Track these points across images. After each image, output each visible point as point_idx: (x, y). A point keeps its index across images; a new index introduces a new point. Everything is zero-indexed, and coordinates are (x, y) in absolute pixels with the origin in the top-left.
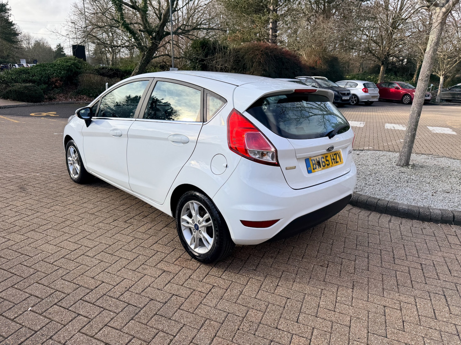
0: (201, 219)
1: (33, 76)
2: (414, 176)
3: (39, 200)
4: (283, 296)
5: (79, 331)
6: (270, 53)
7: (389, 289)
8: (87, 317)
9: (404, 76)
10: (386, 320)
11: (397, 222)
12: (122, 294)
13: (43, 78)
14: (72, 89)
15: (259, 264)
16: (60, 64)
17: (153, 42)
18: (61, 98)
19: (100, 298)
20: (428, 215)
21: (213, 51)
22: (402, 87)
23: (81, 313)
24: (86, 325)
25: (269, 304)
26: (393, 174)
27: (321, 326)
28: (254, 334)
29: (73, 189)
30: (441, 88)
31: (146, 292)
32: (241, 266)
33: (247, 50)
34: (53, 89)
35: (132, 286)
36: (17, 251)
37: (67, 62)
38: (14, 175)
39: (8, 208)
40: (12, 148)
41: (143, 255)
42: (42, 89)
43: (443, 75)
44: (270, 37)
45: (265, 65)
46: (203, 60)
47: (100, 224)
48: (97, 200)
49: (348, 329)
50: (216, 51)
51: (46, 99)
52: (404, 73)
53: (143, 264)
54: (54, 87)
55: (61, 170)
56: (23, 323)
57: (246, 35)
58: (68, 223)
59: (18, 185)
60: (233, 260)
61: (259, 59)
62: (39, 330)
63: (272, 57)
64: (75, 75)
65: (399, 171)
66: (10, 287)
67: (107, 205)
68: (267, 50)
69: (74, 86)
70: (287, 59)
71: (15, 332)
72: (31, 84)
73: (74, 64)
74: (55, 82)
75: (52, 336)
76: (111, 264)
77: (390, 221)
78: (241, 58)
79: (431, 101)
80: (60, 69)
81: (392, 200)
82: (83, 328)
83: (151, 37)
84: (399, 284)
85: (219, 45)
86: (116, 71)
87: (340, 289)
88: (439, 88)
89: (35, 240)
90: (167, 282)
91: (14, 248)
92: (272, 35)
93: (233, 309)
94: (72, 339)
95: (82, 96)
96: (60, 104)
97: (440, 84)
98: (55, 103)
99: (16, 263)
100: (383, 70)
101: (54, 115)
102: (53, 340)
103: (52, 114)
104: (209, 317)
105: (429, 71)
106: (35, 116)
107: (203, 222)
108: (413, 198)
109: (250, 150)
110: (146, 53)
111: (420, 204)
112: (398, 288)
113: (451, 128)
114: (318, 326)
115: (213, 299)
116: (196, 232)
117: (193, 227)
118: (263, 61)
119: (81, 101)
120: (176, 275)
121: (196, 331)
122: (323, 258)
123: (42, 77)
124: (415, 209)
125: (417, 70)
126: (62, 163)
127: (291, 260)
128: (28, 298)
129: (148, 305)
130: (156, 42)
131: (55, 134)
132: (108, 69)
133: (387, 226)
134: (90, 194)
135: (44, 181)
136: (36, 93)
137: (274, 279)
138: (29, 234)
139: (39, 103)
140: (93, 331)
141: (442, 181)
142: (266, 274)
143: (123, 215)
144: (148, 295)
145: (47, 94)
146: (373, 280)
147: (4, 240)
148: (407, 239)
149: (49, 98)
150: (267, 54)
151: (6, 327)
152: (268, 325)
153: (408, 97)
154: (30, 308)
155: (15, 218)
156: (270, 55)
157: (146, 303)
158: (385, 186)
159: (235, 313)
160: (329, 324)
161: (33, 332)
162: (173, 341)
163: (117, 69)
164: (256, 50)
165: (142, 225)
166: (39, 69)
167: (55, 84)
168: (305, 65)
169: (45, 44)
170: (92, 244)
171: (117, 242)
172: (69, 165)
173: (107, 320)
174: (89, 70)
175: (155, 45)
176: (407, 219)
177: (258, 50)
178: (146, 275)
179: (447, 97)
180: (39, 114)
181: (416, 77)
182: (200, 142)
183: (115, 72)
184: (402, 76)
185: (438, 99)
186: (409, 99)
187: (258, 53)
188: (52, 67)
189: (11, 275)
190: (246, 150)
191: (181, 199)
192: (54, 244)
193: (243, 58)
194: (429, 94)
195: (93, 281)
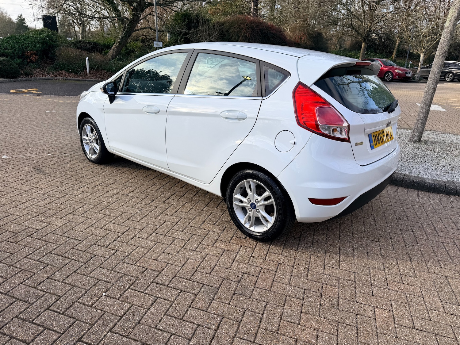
0: (259, 198)
1: (5, 49)
2: (428, 151)
3: (62, 182)
4: (349, 270)
5: (165, 314)
6: (256, 27)
7: (443, 260)
8: (166, 300)
9: (384, 53)
10: (452, 290)
11: (426, 197)
12: (193, 275)
13: (16, 52)
14: (48, 63)
15: (313, 241)
16: (33, 37)
17: (134, 13)
18: (38, 74)
19: (172, 280)
20: (454, 189)
21: (196, 24)
22: (384, 64)
23: (159, 296)
24: (170, 307)
25: (339, 279)
26: (408, 150)
27: (397, 298)
28: (338, 309)
29: (93, 170)
30: (421, 65)
31: (215, 272)
32: (297, 244)
33: (232, 23)
34: (28, 63)
35: (199, 267)
36: (63, 235)
37: (40, 34)
38: (24, 156)
39: (34, 191)
40: (7, 127)
41: (196, 235)
42: (17, 64)
43: (423, 53)
44: (252, 10)
45: (251, 39)
46: (186, 34)
47: (139, 205)
48: (124, 181)
49: (421, 299)
50: (200, 24)
51: (22, 74)
52: (384, 51)
53: (200, 243)
54: (29, 61)
55: (72, 150)
56: (103, 308)
57: (227, 8)
58: (104, 204)
59: (33, 166)
60: (287, 237)
61: (245, 33)
62: (124, 315)
63: (257, 32)
64: (50, 49)
65: (413, 147)
66: (73, 273)
67: (137, 186)
68: (252, 24)
69: (50, 61)
70: (272, 33)
71: (99, 319)
72: (4, 58)
73: (48, 36)
74: (31, 57)
75: (140, 321)
76: (168, 245)
77: (418, 196)
78: (226, 32)
79: (412, 79)
80: (34, 42)
81: (417, 175)
82: (168, 310)
83: (132, 8)
84: (450, 255)
85: (202, 18)
86: (95, 45)
87: (399, 262)
88: (420, 66)
89: (78, 224)
90: (232, 261)
91: (59, 232)
92: (254, 8)
93: (307, 285)
94: (161, 322)
95: (60, 71)
96: (38, 80)
97: (420, 62)
98: (32, 79)
99: (68, 248)
100: (365, 47)
101: (36, 92)
102: (142, 324)
103: (34, 90)
104: (288, 294)
105: (447, 47)
106: (17, 93)
107: (262, 201)
108: (435, 173)
109: (321, 126)
110: (126, 26)
111: (443, 179)
112: (451, 259)
113: (439, 105)
114: (394, 299)
115: (284, 276)
116: (253, 211)
117: (249, 206)
118: (248, 36)
119: (60, 77)
120: (237, 254)
121: (281, 309)
122: (371, 233)
123: (15, 50)
124: (441, 183)
125: (396, 47)
126: (69, 143)
127: (342, 237)
128: (97, 283)
129: (223, 285)
130: (137, 13)
131: (47, 112)
132: (86, 43)
133: (418, 200)
134: (113, 174)
135: (58, 162)
136: (11, 68)
137: (334, 255)
138: (68, 217)
139: (15, 79)
140: (179, 313)
141: (455, 156)
142: (324, 250)
143: (159, 195)
144: (219, 274)
145: (22, 70)
146: (425, 252)
147: (44, 225)
148: (441, 212)
149: (25, 74)
150: (252, 28)
151: (87, 314)
152: (347, 299)
153: (390, 74)
154: (104, 294)
155: (45, 201)
156: (256, 29)
157: (220, 283)
158: (405, 162)
159: (311, 289)
160: (403, 296)
161: (119, 318)
162: (264, 319)
163: (95, 43)
164: (241, 23)
165: (181, 205)
166: (11, 42)
167: (30, 58)
168: (290, 40)
169: (4, 14)
170: (139, 226)
171: (164, 222)
172: (84, 144)
173: (189, 301)
174: (66, 43)
175: (136, 17)
176: (433, 194)
177: (244, 24)
178: (207, 254)
179: (425, 74)
180: (19, 91)
181: (395, 55)
182: (261, 119)
183: (93, 46)
184: (382, 53)
185: (417, 76)
186: (391, 77)
187: (243, 27)
188: (25, 40)
189: (69, 260)
190: (317, 126)
191: (235, 178)
192: (100, 227)
193: (227, 32)
194: (409, 72)
195: (157, 263)
